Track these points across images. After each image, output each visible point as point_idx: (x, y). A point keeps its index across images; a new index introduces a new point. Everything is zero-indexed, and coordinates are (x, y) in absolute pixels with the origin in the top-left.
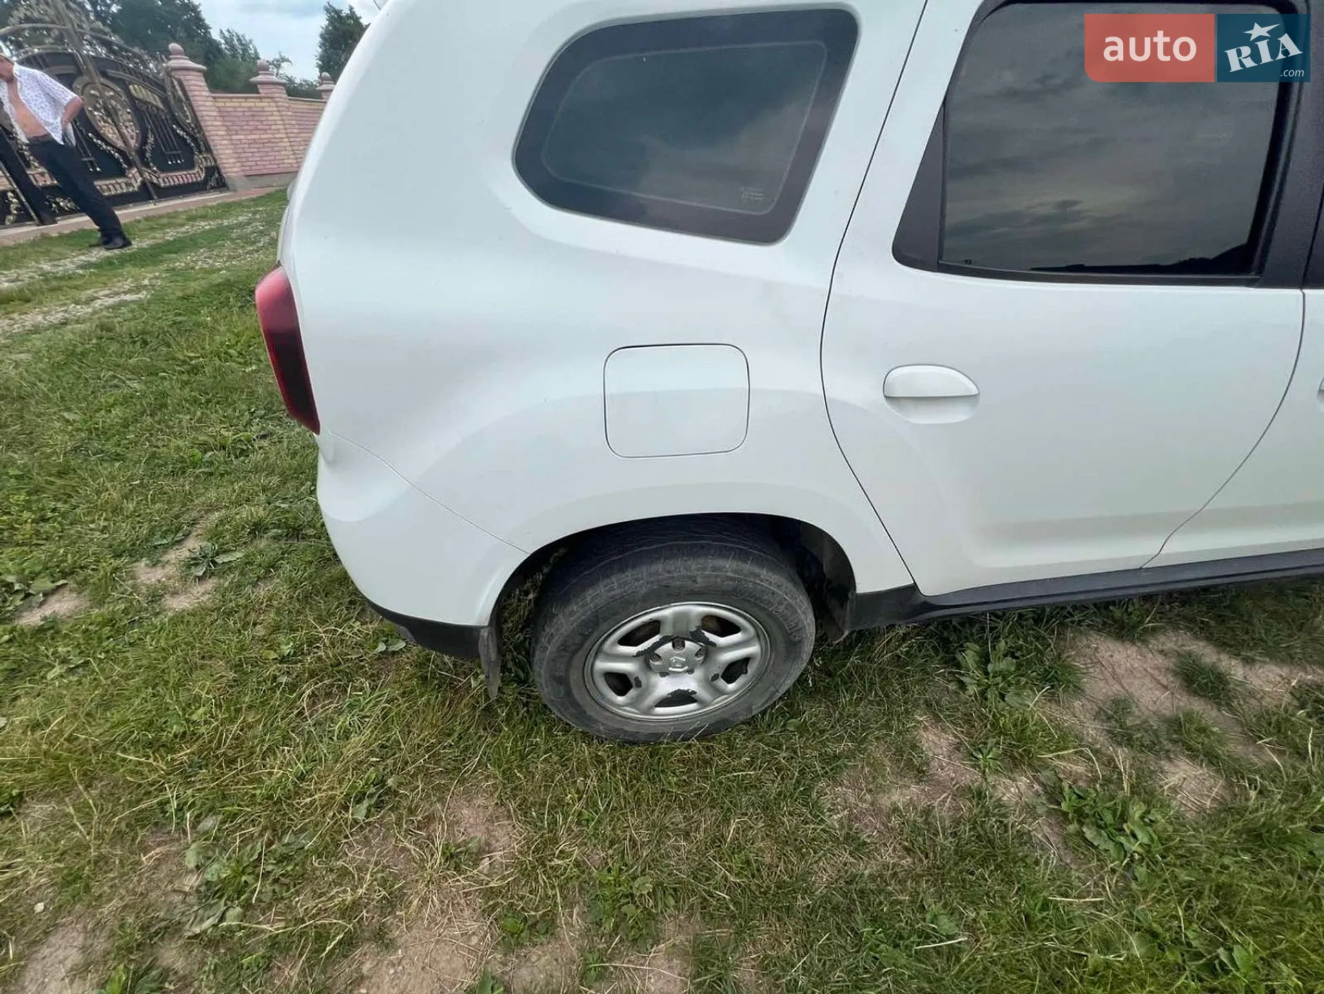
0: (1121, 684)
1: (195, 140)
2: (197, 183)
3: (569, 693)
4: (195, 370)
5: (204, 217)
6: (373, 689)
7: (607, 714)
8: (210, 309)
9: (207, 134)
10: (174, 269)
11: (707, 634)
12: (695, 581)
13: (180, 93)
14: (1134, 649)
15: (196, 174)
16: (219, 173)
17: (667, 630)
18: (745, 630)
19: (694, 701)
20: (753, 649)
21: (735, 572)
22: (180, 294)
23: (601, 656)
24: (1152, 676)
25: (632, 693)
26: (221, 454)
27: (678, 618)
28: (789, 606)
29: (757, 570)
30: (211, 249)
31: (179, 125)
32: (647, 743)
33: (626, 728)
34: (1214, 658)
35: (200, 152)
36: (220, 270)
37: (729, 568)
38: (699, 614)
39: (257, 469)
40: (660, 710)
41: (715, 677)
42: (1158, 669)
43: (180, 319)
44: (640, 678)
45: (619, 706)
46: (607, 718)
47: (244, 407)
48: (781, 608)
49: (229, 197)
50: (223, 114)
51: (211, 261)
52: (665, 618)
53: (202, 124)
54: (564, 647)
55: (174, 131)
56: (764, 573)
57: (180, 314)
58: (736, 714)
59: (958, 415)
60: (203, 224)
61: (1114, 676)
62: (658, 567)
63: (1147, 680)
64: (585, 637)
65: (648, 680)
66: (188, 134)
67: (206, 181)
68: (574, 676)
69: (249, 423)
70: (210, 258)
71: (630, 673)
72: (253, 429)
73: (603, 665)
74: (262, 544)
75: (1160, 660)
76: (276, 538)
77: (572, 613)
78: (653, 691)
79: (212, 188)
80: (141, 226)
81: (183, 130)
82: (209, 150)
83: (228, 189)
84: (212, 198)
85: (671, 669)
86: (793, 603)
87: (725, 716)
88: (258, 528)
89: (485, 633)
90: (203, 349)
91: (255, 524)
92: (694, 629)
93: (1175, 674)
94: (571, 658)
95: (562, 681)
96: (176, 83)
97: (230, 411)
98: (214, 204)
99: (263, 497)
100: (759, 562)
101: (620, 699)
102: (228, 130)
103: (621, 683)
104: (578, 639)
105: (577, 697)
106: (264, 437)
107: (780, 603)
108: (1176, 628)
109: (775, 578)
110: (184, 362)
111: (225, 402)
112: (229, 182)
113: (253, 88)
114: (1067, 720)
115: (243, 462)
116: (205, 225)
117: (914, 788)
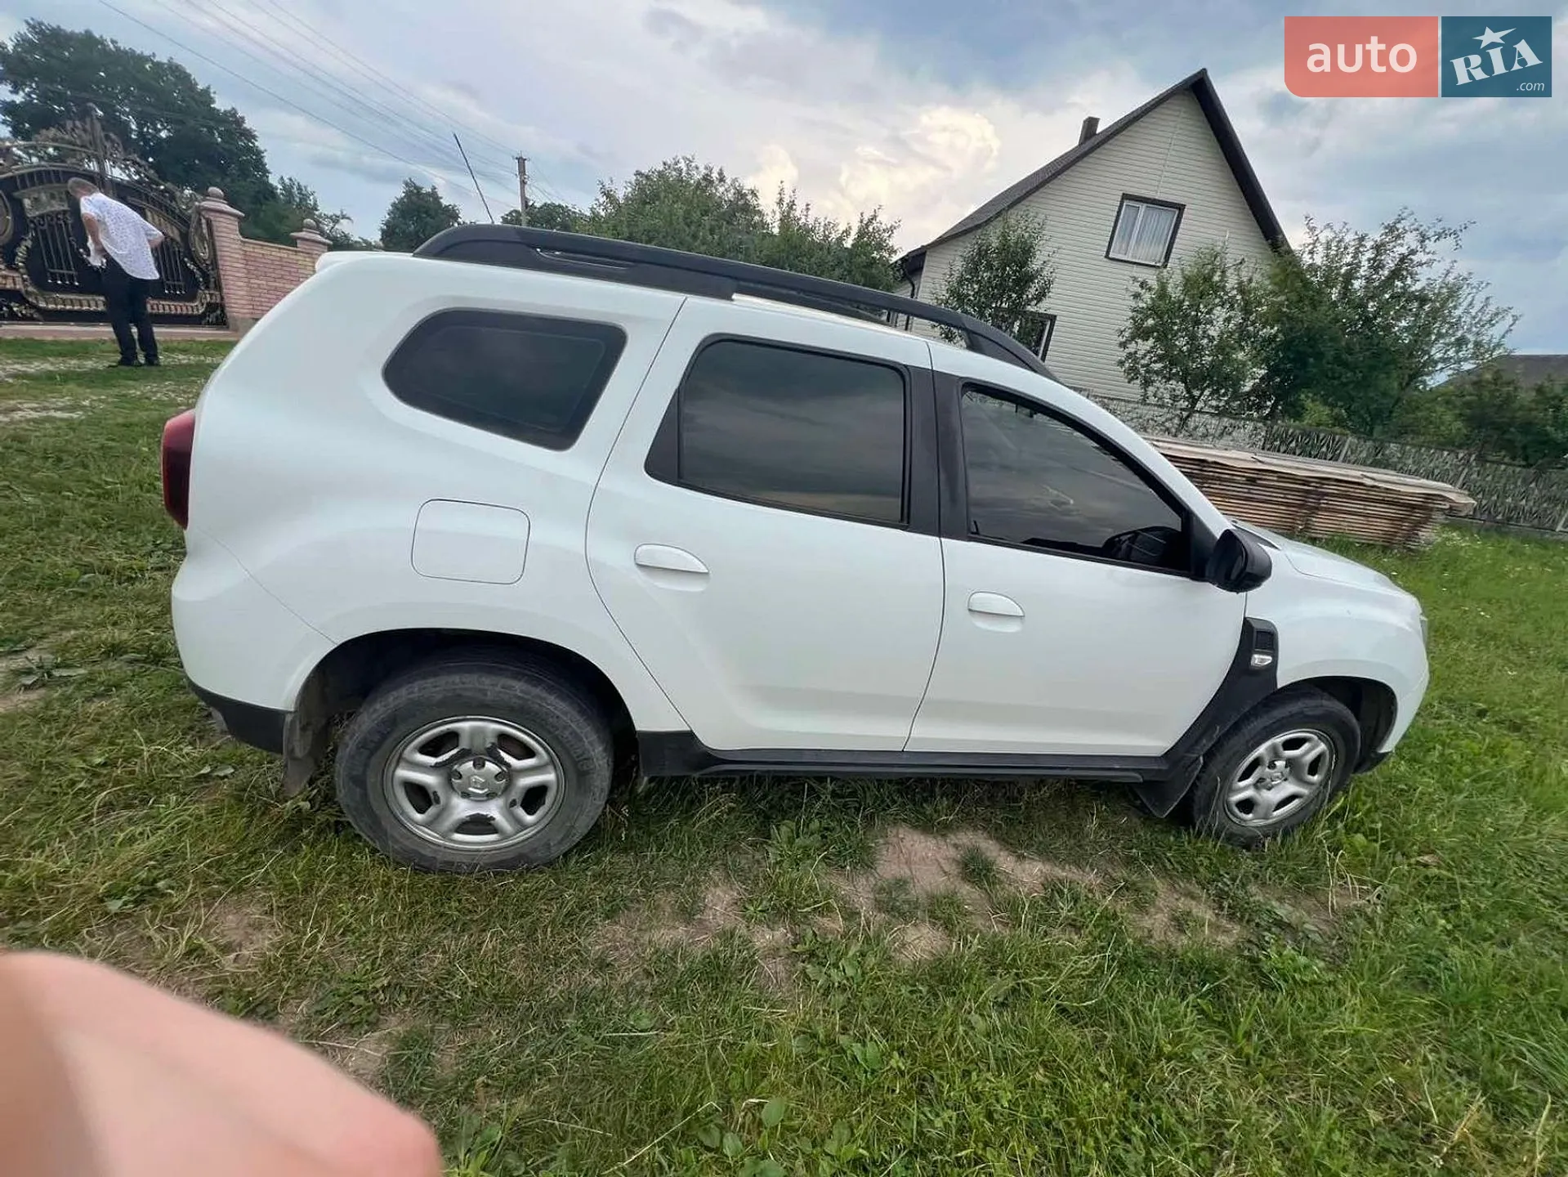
0: (910, 870)
1: (205, 275)
2: (196, 316)
3: (365, 795)
4: (107, 495)
5: (184, 351)
6: (178, 804)
7: (404, 831)
8: (151, 441)
9: (222, 272)
10: (124, 395)
11: (503, 754)
12: (486, 695)
13: (205, 231)
14: (934, 841)
15: (197, 307)
16: (223, 311)
17: (464, 744)
18: (542, 757)
19: (495, 831)
20: (549, 777)
21: (522, 691)
22: (120, 420)
23: (402, 764)
24: (939, 864)
25: (432, 810)
26: (102, 578)
27: (474, 732)
28: (573, 733)
29: (544, 694)
30: (178, 383)
31: (192, 260)
32: (442, 871)
33: (423, 852)
34: (994, 854)
35: (207, 288)
36: (179, 405)
37: (519, 689)
38: (494, 729)
39: (139, 597)
40: (458, 836)
41: (513, 804)
42: (947, 859)
43: (111, 444)
44: (439, 794)
45: (416, 823)
46: (402, 836)
47: (150, 538)
48: (567, 733)
49: (225, 335)
50: (247, 258)
51: (173, 395)
52: (463, 729)
53: (220, 262)
54: (363, 745)
55: (184, 264)
56: (552, 698)
57: (113, 440)
58: (535, 850)
59: (695, 587)
60: (181, 357)
61: (908, 862)
62: (456, 678)
63: (934, 868)
64: (384, 737)
65: (448, 799)
66: (199, 269)
67: (204, 315)
68: (371, 780)
69: (150, 554)
70: (173, 392)
71: (429, 785)
72: (151, 561)
73: (403, 773)
74: (113, 665)
75: (952, 852)
76: (131, 662)
77: (375, 711)
78: (452, 814)
79: (208, 323)
80: (103, 347)
81: (195, 264)
82: (218, 287)
83: (228, 328)
84: (204, 334)
85: (471, 789)
86: (578, 731)
87: (526, 851)
88: (115, 650)
89: (289, 718)
90: (125, 476)
91: (113, 645)
92: (489, 745)
93: (958, 863)
94: (369, 758)
95: (359, 782)
96: (203, 221)
97: (131, 540)
98: (205, 339)
99: (133, 622)
100: (550, 690)
101: (419, 817)
102: (249, 272)
103: (421, 796)
104: (377, 738)
105: (375, 805)
106: (161, 569)
107: (565, 728)
108: (975, 829)
109: (562, 705)
110: (99, 486)
111: (128, 530)
112: (230, 321)
113: (293, 242)
114: (845, 888)
115: (126, 589)
116: (183, 359)
117: (682, 929)
